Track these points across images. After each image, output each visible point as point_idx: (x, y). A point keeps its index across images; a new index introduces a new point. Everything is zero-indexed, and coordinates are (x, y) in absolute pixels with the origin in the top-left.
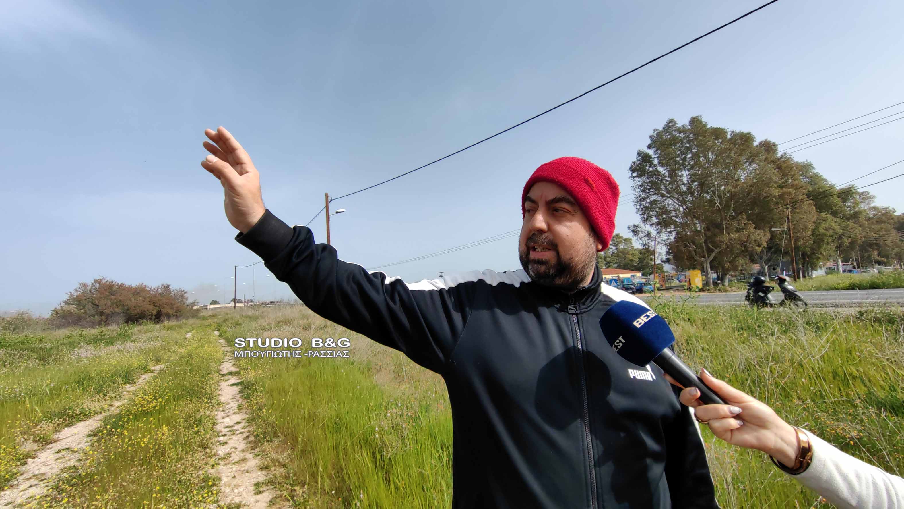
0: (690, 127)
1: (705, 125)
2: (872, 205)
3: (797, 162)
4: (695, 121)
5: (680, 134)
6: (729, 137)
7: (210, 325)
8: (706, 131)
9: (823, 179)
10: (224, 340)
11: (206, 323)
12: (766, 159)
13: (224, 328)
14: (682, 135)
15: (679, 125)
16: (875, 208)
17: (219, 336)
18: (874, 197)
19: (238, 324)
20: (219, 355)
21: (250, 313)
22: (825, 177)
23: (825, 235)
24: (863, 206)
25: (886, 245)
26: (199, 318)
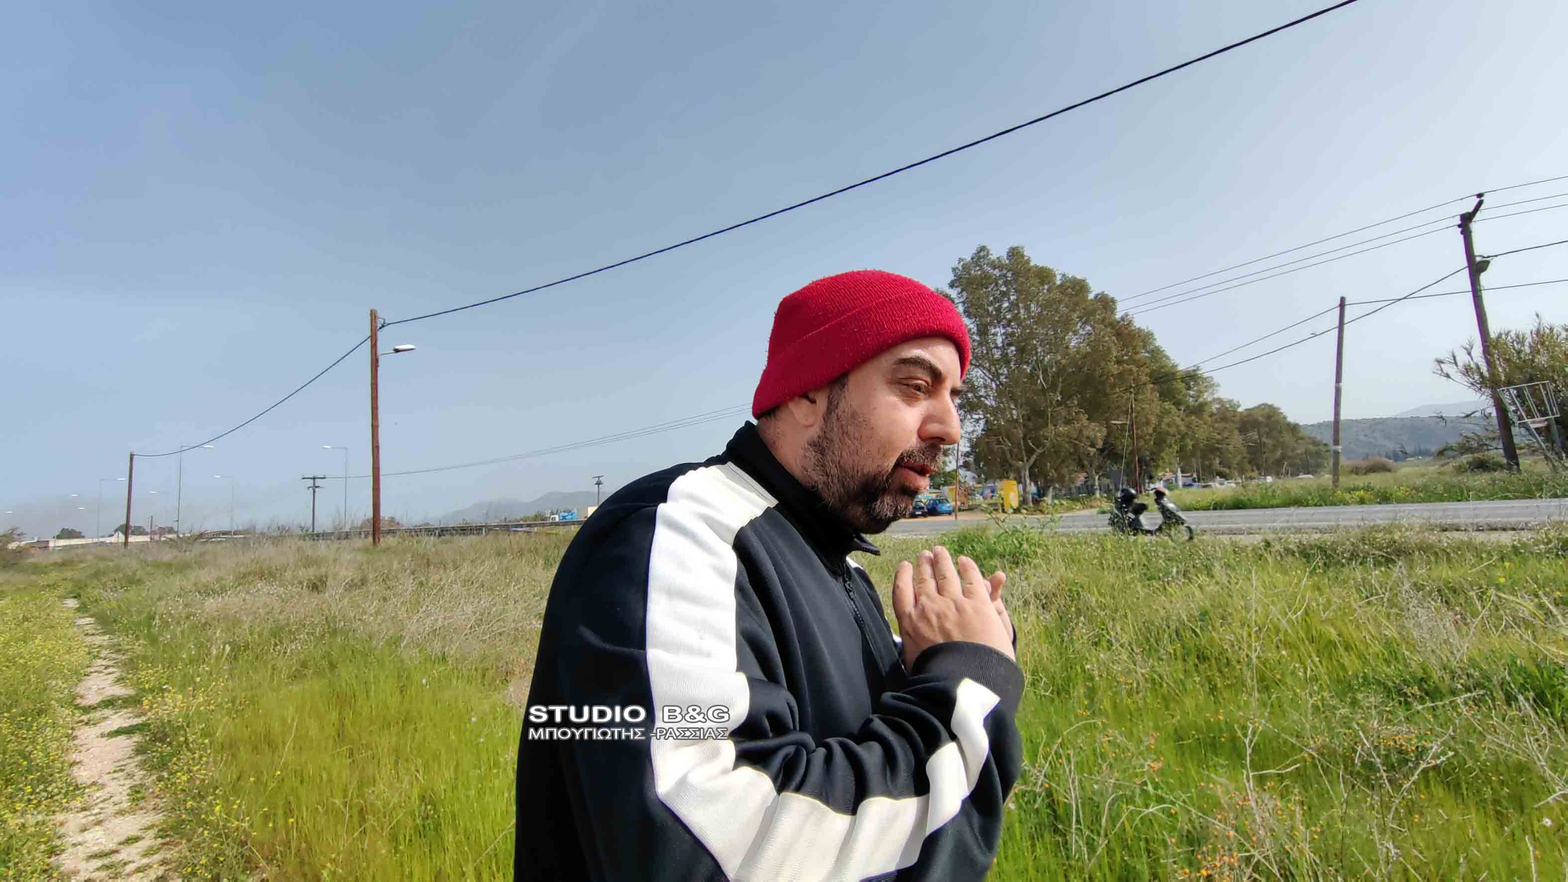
0: (1007, 262)
1: (1028, 261)
2: (1215, 396)
3: (1139, 329)
4: (1015, 253)
5: (994, 269)
6: (1058, 283)
7: (52, 586)
8: (1029, 270)
9: (1165, 356)
10: (92, 620)
11: (42, 580)
12: (1104, 320)
13: (94, 591)
14: (997, 272)
15: (994, 256)
16: (1219, 401)
17: (78, 610)
18: (1218, 385)
19: (133, 581)
20: (79, 656)
21: (168, 556)
22: (1167, 353)
23: (1168, 434)
24: (1207, 397)
25: (1228, 450)
26: (23, 570)
